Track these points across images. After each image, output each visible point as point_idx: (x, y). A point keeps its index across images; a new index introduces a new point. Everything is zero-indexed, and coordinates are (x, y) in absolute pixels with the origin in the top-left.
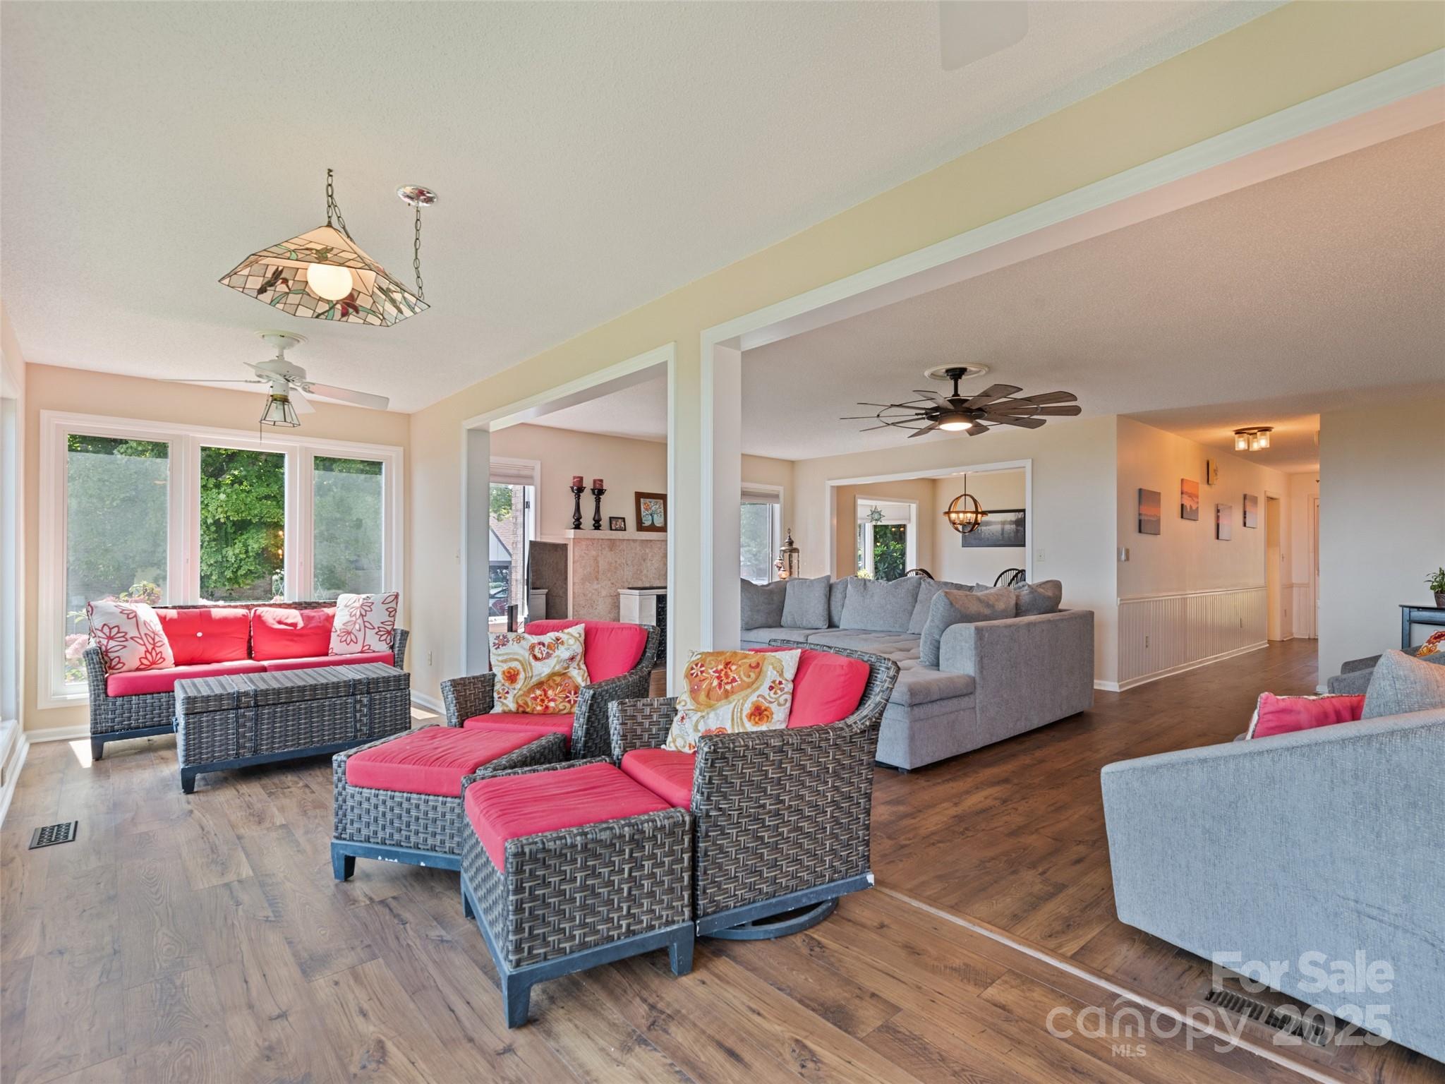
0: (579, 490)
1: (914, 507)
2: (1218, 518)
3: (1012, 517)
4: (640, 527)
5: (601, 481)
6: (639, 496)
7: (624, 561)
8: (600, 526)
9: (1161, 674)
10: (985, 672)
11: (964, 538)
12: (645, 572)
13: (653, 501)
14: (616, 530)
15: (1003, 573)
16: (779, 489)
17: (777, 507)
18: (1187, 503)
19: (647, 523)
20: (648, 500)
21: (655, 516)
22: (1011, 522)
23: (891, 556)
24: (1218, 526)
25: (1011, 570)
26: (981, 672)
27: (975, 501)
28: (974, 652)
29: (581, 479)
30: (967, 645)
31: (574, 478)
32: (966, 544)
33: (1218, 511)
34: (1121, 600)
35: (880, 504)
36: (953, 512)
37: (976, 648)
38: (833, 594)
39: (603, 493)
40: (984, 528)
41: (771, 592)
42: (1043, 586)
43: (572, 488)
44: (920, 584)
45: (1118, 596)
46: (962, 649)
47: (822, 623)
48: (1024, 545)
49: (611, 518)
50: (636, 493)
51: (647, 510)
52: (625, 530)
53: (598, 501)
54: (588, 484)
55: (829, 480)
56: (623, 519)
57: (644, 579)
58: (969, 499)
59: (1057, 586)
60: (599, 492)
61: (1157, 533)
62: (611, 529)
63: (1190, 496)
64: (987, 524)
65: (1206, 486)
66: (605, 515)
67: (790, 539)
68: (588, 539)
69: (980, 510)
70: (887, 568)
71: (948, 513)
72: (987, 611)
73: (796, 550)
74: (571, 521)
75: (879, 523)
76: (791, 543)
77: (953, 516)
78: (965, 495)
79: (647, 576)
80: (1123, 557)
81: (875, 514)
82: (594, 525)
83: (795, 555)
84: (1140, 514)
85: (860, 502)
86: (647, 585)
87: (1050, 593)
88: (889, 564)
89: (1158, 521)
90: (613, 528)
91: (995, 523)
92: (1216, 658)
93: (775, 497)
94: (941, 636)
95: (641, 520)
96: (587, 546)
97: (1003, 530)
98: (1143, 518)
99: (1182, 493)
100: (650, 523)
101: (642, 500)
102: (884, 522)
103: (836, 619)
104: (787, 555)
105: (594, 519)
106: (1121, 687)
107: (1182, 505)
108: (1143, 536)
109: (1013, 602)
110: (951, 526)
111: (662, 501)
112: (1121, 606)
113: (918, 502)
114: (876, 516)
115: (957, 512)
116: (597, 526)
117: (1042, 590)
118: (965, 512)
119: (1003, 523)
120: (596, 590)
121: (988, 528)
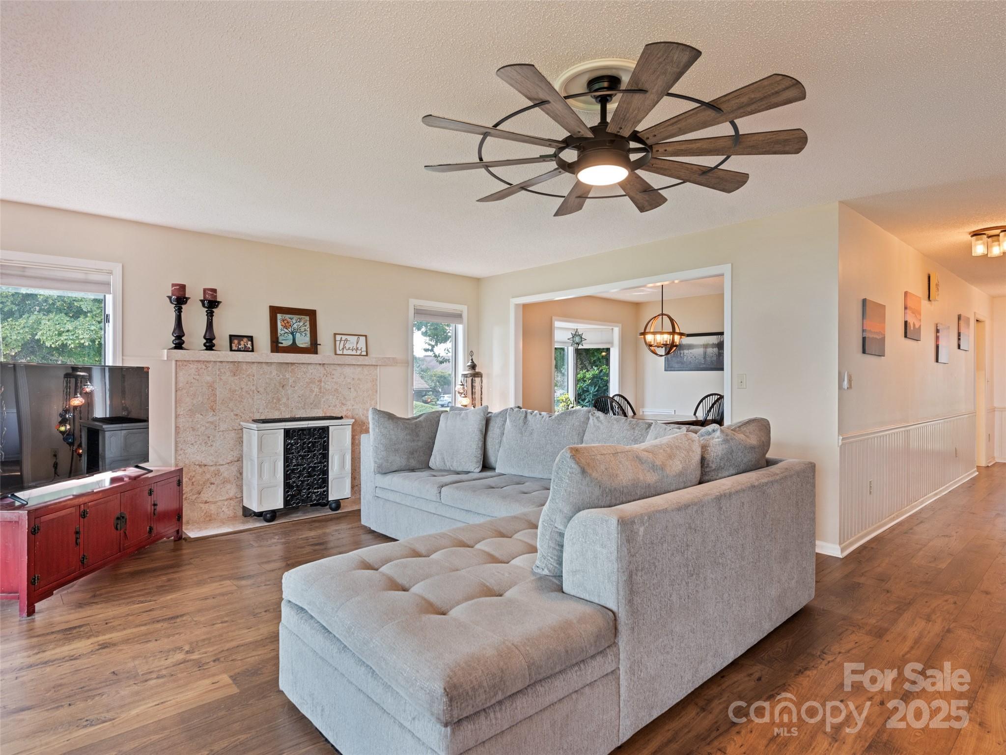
0: (180, 300)
1: (616, 330)
2: (937, 338)
3: (713, 340)
4: (276, 347)
5: (214, 291)
6: (275, 311)
7: (254, 388)
8: (214, 345)
9: (885, 524)
10: (637, 600)
11: (667, 361)
12: (284, 400)
13: (295, 317)
14: (239, 350)
15: (704, 398)
16: (463, 309)
17: (460, 328)
18: (911, 320)
19: (286, 342)
20: (287, 316)
21: (298, 335)
22: (713, 346)
23: (602, 379)
24: (937, 347)
25: (712, 395)
26: (630, 602)
27: (672, 320)
28: (616, 566)
29: (183, 287)
30: (605, 551)
31: (173, 285)
32: (668, 368)
33: (938, 331)
34: (843, 439)
35: (581, 327)
36: (650, 333)
37: (619, 559)
38: (491, 428)
39: (217, 306)
40: (686, 351)
41: (417, 425)
42: (744, 429)
43: (170, 298)
44: (588, 419)
45: (839, 433)
46: (596, 557)
47: (474, 466)
48: (722, 369)
49: (231, 336)
50: (270, 307)
51: (286, 327)
52: (252, 351)
53: (210, 315)
54: (195, 294)
55: (513, 297)
56: (251, 338)
57: (283, 409)
58: (666, 320)
59: (764, 426)
60: (211, 304)
61: (881, 354)
62: (231, 350)
63: (913, 313)
64: (690, 347)
65: (927, 302)
66: (222, 333)
67: (473, 362)
68: (198, 361)
69: (677, 330)
70: (596, 391)
71: (644, 334)
72: (651, 478)
73: (478, 375)
74: (170, 339)
75: (580, 347)
76: (473, 367)
77: (649, 338)
78: (662, 314)
79: (286, 405)
80: (846, 384)
81: (577, 337)
82: (205, 345)
83: (478, 380)
84: (863, 331)
85: (557, 324)
86: (288, 416)
87: (753, 441)
88: (599, 387)
89: (883, 340)
90: (234, 348)
91: (698, 347)
92: (936, 494)
93: (458, 317)
94: (566, 527)
95: (277, 338)
96: (198, 370)
97: (705, 353)
98: (867, 335)
99: (906, 308)
100: (290, 342)
101: (279, 316)
102: (586, 346)
103: (492, 459)
104: (469, 380)
105: (205, 337)
106: (842, 550)
107: (906, 322)
108: (867, 357)
109: (697, 458)
110: (646, 349)
111: (307, 318)
112: (842, 448)
113: (620, 325)
114: (577, 339)
115: (654, 333)
116: (210, 345)
117: (742, 436)
118: (662, 333)
119: (706, 346)
120: (212, 423)
121: (690, 351)
